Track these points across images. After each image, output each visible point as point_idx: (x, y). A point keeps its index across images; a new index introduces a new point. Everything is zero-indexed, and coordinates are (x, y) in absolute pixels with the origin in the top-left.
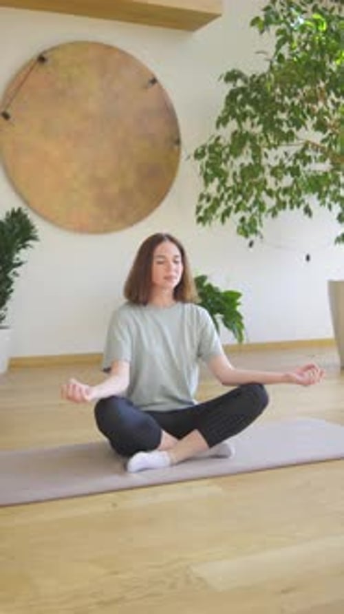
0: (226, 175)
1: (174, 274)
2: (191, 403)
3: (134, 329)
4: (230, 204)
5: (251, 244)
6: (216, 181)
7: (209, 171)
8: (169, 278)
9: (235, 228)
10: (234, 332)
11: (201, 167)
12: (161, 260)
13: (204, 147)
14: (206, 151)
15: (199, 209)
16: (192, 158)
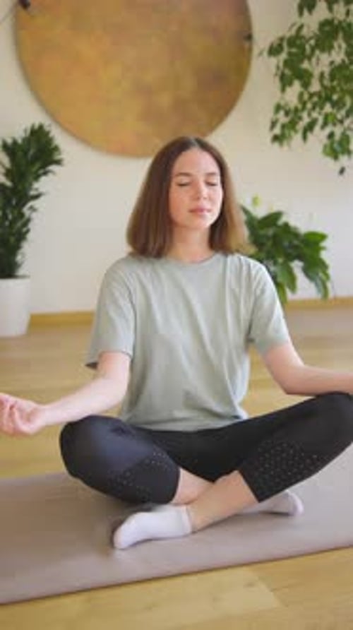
0: (310, 75)
1: (206, 204)
2: (237, 417)
3: (139, 298)
4: (315, 115)
5: (342, 171)
6: (297, 86)
7: (287, 72)
8: (197, 211)
9: (320, 148)
10: (317, 285)
11: (278, 67)
12: (185, 180)
13: (282, 39)
14: (285, 44)
15: (273, 124)
16: (265, 54)
